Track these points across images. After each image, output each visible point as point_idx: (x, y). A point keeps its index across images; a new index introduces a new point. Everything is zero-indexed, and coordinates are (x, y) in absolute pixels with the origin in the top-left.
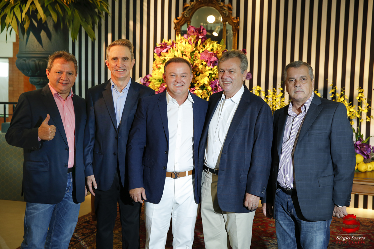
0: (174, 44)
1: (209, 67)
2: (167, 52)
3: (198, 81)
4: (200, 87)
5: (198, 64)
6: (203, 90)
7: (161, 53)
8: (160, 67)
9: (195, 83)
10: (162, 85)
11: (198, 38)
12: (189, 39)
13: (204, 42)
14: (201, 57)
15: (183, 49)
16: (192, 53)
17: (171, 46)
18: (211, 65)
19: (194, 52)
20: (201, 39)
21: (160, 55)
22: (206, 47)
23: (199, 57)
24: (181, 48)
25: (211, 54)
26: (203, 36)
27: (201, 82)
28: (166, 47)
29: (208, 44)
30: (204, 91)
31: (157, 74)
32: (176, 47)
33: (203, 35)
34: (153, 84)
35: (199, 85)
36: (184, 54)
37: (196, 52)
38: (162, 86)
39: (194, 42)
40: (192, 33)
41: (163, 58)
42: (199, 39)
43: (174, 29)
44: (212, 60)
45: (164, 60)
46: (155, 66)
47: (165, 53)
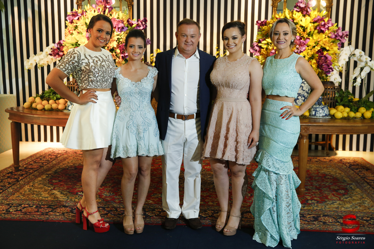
0: (84, 13)
1: (117, 32)
4: (109, 50)
6: (112, 53)
7: (73, 20)
8: (72, 33)
9: (106, 47)
11: (105, 7)
12: (97, 9)
13: (111, 11)
17: (82, 14)
18: (119, 31)
20: (108, 8)
21: (72, 22)
22: (112, 16)
25: (118, 21)
26: (109, 5)
27: (111, 46)
28: (77, 15)
29: (114, 13)
30: (114, 53)
31: (70, 39)
32: (86, 15)
34: (66, 49)
35: (109, 49)
39: (102, 11)
40: (100, 3)
41: (75, 25)
42: (107, 8)
43: (77, 4)
44: (120, 26)
45: (76, 27)
46: (68, 32)
47: (76, 21)
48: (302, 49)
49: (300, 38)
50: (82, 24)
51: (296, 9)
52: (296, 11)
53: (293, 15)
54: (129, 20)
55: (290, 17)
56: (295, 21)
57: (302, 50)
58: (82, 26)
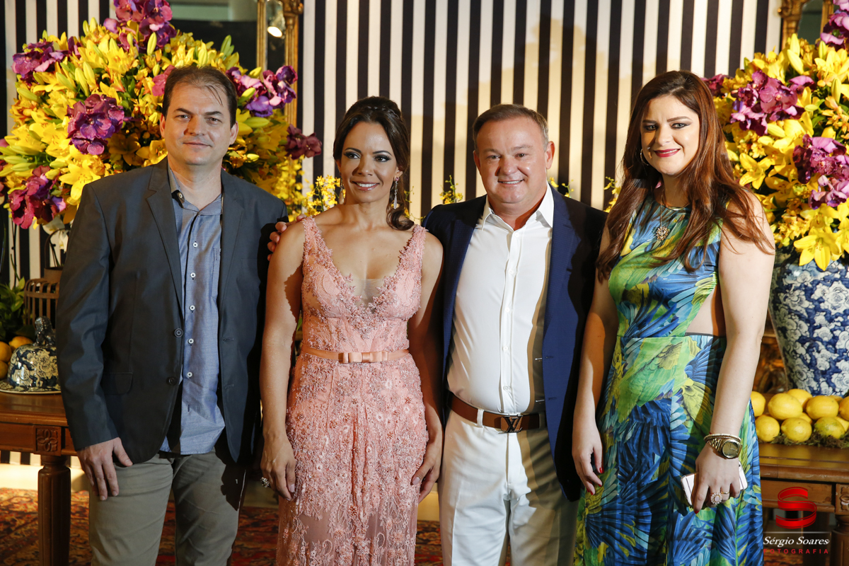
0: (75, 47)
2: (51, 69)
3: (145, 159)
5: (147, 108)
7: (34, 73)
8: (30, 117)
10: (37, 173)
11: (146, 31)
12: (119, 34)
13: (169, 42)
14: (154, 88)
15: (100, 63)
16: (128, 77)
17: (65, 53)
19: (135, 71)
20: (156, 32)
21: (29, 80)
22: (174, 59)
23: (151, 89)
24: (97, 60)
26: (160, 23)
28: (49, 57)
29: (181, 49)
31: (23, 137)
32: (79, 57)
33: (163, 20)
36: (104, 76)
37: (140, 72)
38: (36, 176)
39: (134, 43)
40: (128, 14)
41: (39, 88)
42: (151, 32)
45: (44, 97)
46: (16, 113)
47: (44, 74)
48: (840, 191)
49: (837, 146)
50: (62, 88)
51: (828, 37)
52: (830, 44)
53: (816, 60)
54: (234, 73)
55: (806, 68)
56: (821, 83)
57: (841, 195)
58: (62, 96)
